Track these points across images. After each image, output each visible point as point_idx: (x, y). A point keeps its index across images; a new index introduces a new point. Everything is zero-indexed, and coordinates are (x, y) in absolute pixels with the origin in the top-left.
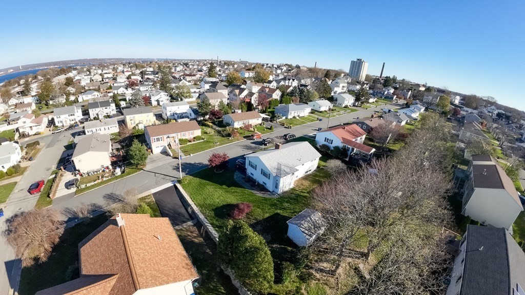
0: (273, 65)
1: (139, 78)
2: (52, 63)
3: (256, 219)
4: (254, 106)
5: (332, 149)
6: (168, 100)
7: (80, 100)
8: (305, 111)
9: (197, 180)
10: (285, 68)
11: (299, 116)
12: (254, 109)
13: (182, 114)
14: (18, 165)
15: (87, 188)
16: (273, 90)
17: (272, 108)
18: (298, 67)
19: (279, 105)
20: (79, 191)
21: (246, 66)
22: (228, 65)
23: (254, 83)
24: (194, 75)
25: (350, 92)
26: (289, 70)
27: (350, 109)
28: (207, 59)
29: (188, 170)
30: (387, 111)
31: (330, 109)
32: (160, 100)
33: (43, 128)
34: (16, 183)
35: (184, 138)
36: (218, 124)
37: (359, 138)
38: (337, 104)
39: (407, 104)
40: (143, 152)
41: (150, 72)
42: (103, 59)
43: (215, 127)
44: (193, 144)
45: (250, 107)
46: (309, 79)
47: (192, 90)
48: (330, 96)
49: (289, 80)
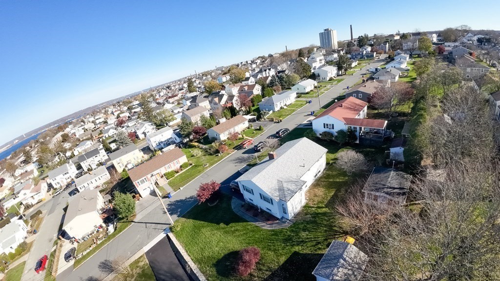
0: (247, 62)
1: (127, 114)
2: (51, 123)
3: (269, 269)
4: (237, 109)
5: (336, 134)
6: (153, 129)
7: (76, 153)
8: (291, 98)
9: (190, 222)
10: (259, 61)
11: (286, 105)
12: (238, 112)
13: (168, 140)
14: (24, 242)
15: (84, 257)
16: (253, 86)
17: (256, 105)
18: (271, 56)
19: (263, 100)
20: (77, 262)
21: (222, 71)
22: (206, 76)
23: (232, 85)
24: (176, 96)
25: (329, 63)
26: (263, 62)
27: (336, 80)
28: (186, 76)
29: (179, 210)
30: (374, 70)
31: (315, 87)
32: (146, 131)
33: (44, 194)
34: (24, 263)
35: (170, 170)
36: (204, 141)
37: (361, 112)
38: (321, 79)
39: (389, 57)
40: (127, 202)
41: (136, 106)
42: (95, 106)
43: (201, 145)
44: (181, 174)
45: (233, 112)
46: (284, 64)
47: (176, 111)
48: (312, 74)
49: (265, 70)
